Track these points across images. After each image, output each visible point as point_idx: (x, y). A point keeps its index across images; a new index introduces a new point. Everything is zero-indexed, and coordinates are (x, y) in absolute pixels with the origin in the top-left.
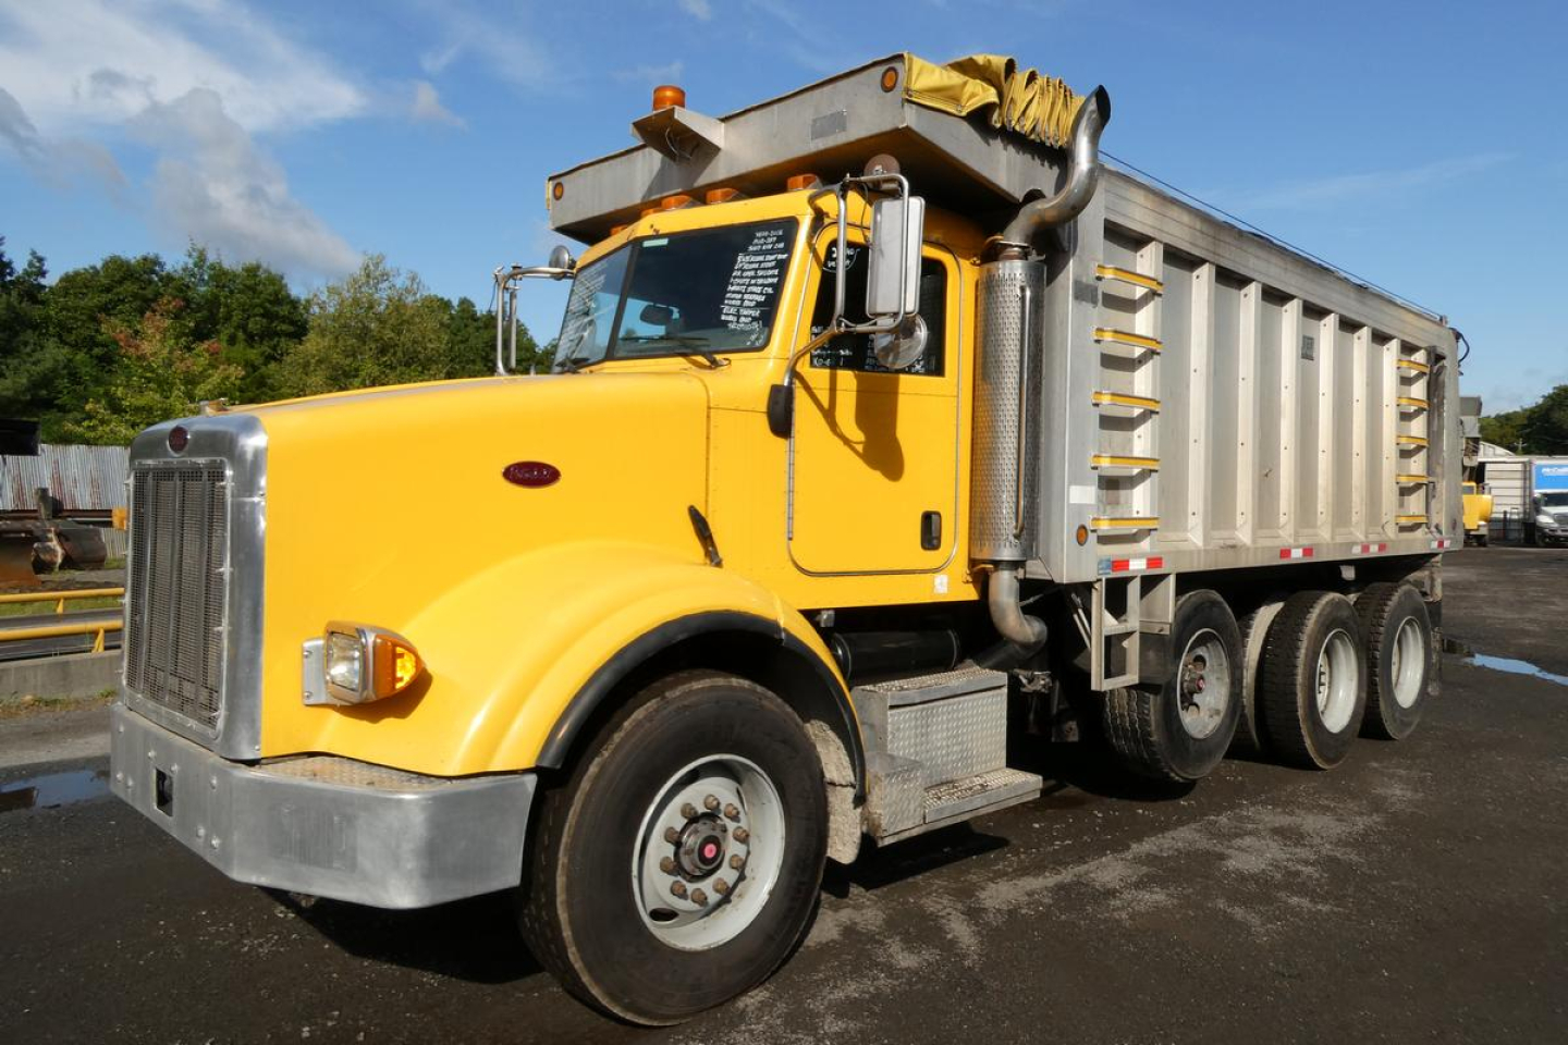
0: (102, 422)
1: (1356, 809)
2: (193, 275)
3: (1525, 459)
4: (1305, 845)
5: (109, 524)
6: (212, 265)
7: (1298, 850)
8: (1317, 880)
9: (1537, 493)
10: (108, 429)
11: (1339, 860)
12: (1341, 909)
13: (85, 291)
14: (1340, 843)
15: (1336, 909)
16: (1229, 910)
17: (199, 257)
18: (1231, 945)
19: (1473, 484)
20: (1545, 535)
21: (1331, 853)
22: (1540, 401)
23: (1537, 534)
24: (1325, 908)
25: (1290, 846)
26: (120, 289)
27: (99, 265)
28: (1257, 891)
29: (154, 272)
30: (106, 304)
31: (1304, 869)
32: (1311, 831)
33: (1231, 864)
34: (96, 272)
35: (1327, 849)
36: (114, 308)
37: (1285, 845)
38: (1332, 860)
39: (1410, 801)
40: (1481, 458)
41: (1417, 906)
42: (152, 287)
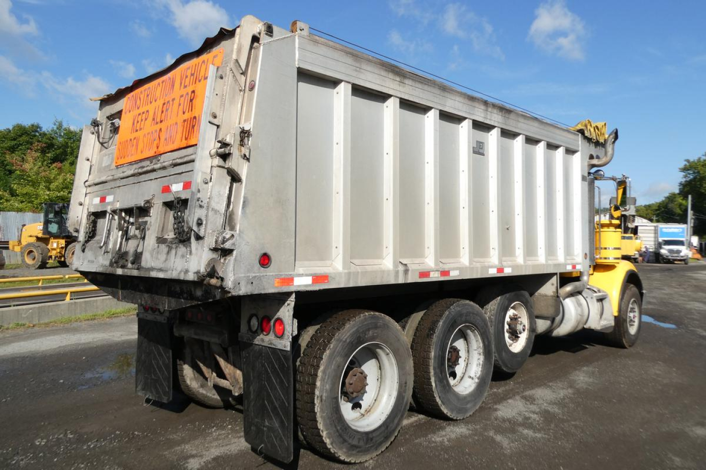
0: (7, 201)
1: (561, 386)
2: (56, 133)
3: (655, 224)
4: (535, 404)
5: (7, 248)
6: (65, 128)
7: (531, 406)
8: (538, 421)
9: (660, 240)
10: (9, 204)
11: (549, 411)
12: (546, 436)
13: (4, 140)
14: (551, 403)
15: (544, 436)
16: (495, 437)
17: (59, 125)
18: (492, 454)
19: (632, 235)
20: (664, 259)
21: (546, 408)
22: (664, 199)
23: (661, 258)
24: (538, 435)
25: (527, 404)
26: (21, 139)
27: (11, 128)
28: (510, 427)
29: (37, 131)
30: (14, 146)
31: (532, 416)
32: (539, 397)
33: (500, 414)
34: (10, 131)
35: (545, 406)
36: (17, 148)
37: (526, 404)
38: (547, 412)
39: (586, 382)
40: (636, 224)
41: (582, 435)
42: (36, 137)
